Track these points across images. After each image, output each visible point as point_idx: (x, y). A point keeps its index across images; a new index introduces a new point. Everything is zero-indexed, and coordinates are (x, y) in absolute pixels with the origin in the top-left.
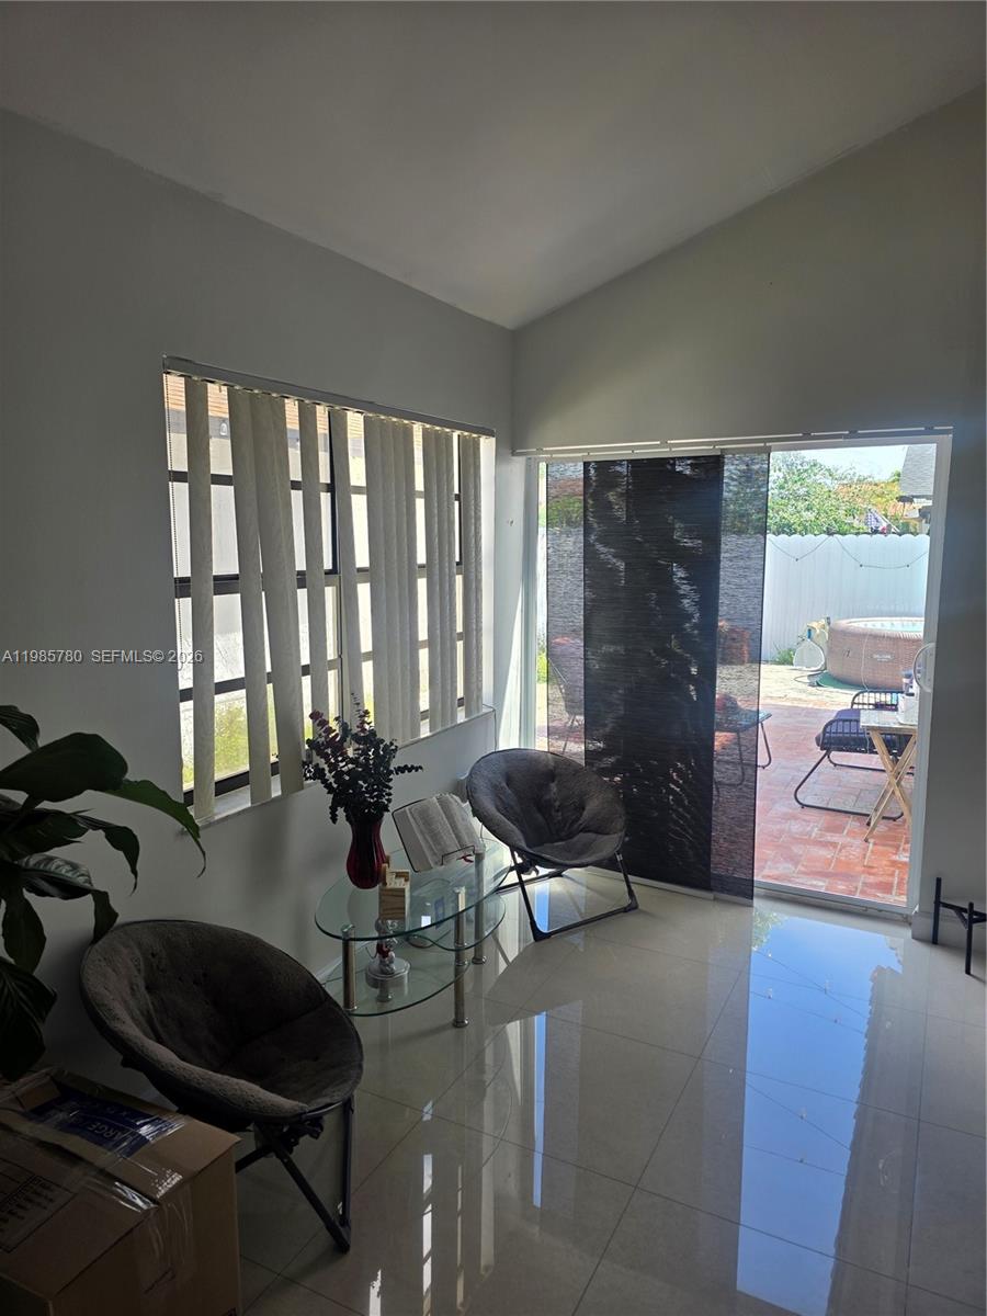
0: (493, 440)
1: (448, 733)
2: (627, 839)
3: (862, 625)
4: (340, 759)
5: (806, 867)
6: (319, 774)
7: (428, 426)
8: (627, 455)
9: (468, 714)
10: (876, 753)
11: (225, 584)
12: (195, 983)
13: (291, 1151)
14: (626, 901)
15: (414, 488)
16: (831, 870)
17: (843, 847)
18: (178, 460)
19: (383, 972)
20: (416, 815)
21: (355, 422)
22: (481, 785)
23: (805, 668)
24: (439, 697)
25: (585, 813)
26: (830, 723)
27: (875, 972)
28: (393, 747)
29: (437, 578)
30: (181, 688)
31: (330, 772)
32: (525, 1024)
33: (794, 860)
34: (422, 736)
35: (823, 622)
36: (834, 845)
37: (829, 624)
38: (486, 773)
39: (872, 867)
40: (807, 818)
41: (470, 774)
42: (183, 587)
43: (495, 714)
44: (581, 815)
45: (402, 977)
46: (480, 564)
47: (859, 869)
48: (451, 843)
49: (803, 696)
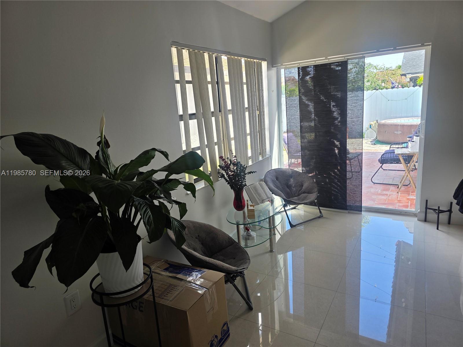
0: (266, 62)
1: (257, 163)
2: (318, 195)
3: (389, 122)
4: (229, 171)
5: (377, 202)
6: (223, 176)
7: (246, 59)
8: (314, 63)
9: (263, 157)
10: (401, 163)
11: (192, 116)
12: (196, 238)
13: (234, 281)
14: (319, 214)
15: (243, 81)
16: (386, 202)
17: (390, 195)
18: (177, 77)
19: (248, 235)
20: (253, 189)
21: (224, 59)
22: (268, 179)
23: (369, 139)
24: (254, 152)
25: (303, 187)
26: (384, 154)
27: (397, 242)
28: (245, 167)
29: (251, 112)
30: (183, 150)
31: (226, 175)
32: (285, 256)
33: (374, 200)
34: (250, 165)
35: (375, 122)
36: (387, 195)
37: (377, 122)
38: (270, 176)
39: (401, 201)
40: (376, 187)
41: (265, 177)
42: (181, 118)
43: (271, 157)
44: (302, 188)
45: (254, 237)
46: (264, 106)
47: (396, 201)
48: (265, 197)
49: (370, 148)
